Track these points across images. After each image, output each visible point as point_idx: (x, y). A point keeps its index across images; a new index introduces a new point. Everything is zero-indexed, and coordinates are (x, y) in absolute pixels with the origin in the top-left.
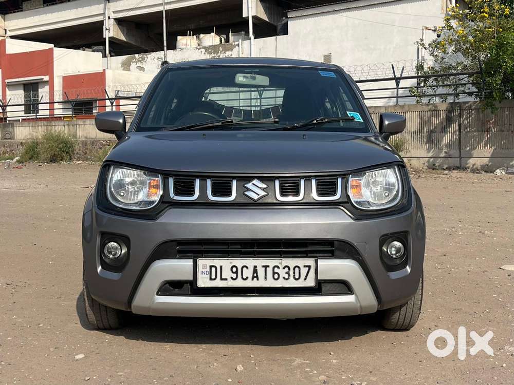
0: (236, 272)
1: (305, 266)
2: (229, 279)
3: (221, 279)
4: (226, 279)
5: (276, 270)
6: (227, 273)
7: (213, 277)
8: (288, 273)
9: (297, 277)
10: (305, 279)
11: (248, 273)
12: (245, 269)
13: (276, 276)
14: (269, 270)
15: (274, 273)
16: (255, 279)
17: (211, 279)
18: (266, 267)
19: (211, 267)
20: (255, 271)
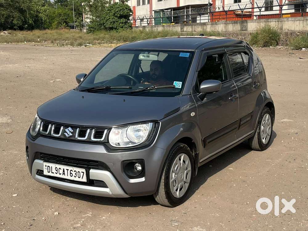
0: (57, 171)
1: (82, 172)
2: (55, 173)
3: (52, 173)
4: (53, 173)
5: (71, 172)
6: (54, 171)
7: (49, 171)
8: (76, 174)
9: (79, 177)
10: (82, 178)
11: (61, 172)
12: (60, 169)
13: (71, 175)
14: (69, 171)
15: (71, 173)
16: (64, 175)
17: (48, 172)
18: (68, 170)
19: (48, 166)
20: (64, 171)
